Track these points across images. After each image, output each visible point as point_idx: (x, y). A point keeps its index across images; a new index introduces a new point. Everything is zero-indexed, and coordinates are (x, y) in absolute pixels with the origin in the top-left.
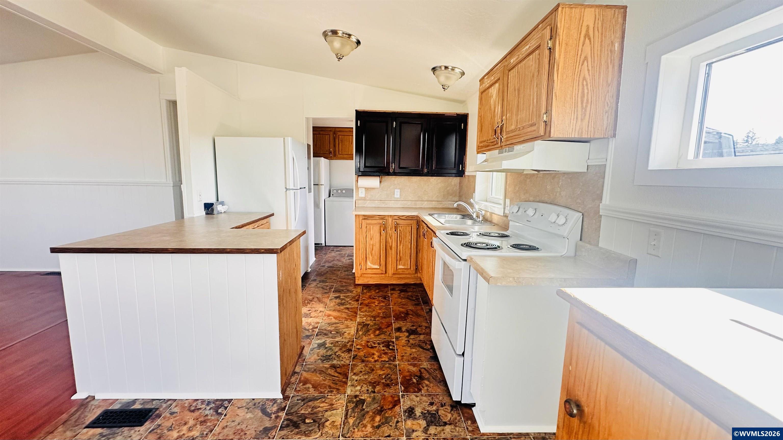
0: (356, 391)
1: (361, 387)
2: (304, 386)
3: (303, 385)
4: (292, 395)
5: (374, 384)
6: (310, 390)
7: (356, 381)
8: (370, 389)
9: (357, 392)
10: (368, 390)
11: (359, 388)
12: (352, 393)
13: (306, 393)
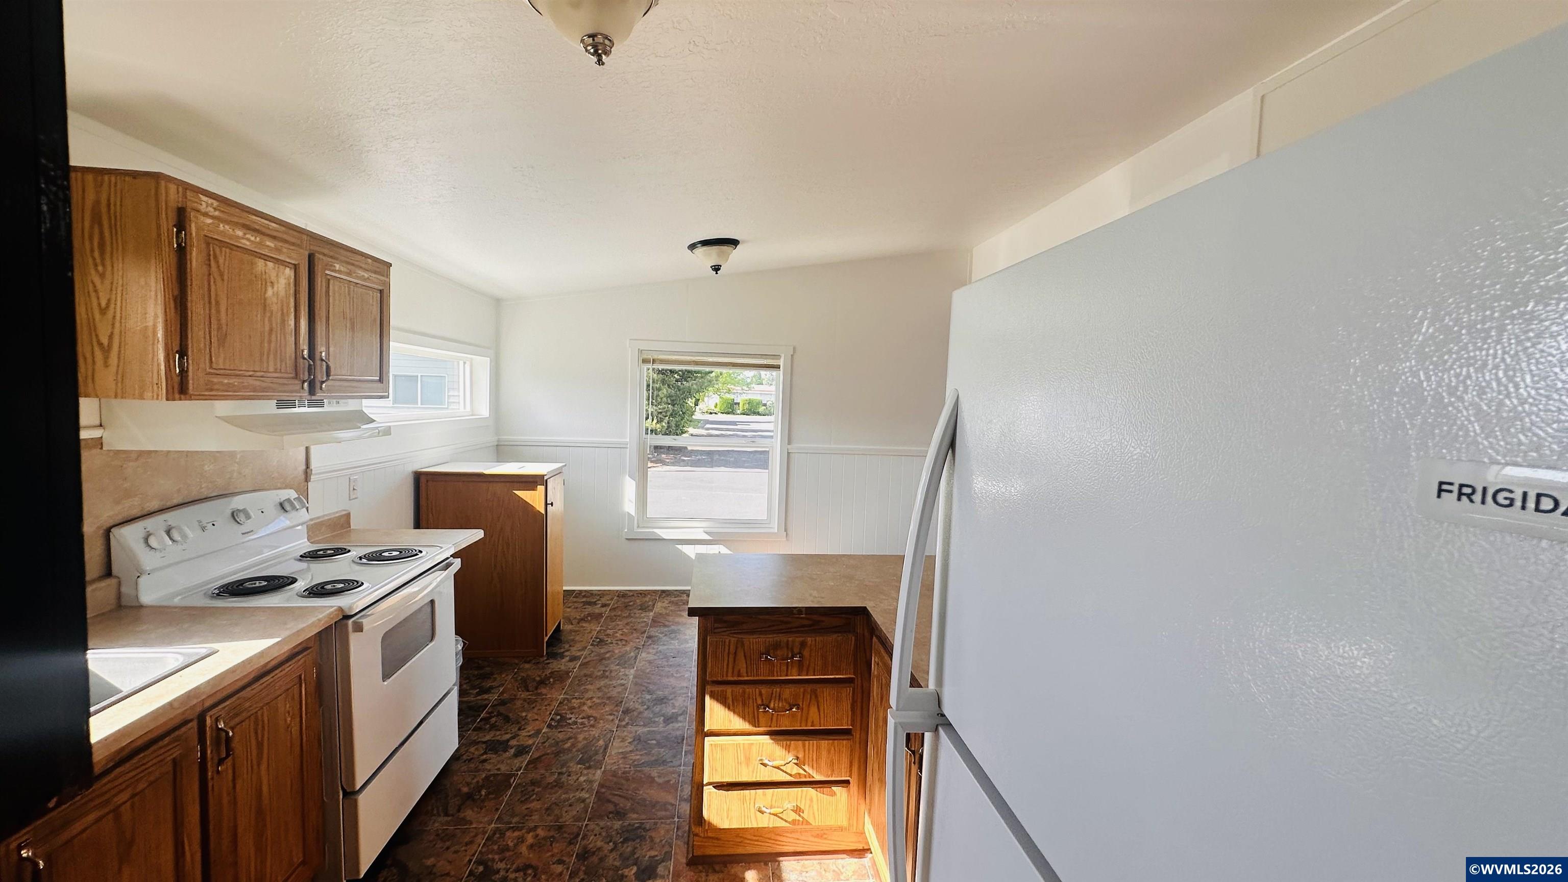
0: (587, 774)
1: (578, 779)
2: (666, 779)
3: (670, 781)
4: (682, 768)
5: (558, 784)
6: (656, 774)
7: (582, 790)
8: (564, 778)
9: (586, 772)
10: (569, 776)
11: (582, 779)
12: (594, 772)
13: (662, 770)
